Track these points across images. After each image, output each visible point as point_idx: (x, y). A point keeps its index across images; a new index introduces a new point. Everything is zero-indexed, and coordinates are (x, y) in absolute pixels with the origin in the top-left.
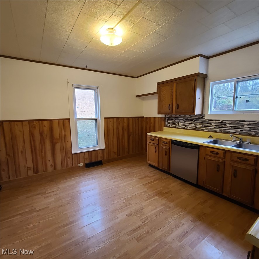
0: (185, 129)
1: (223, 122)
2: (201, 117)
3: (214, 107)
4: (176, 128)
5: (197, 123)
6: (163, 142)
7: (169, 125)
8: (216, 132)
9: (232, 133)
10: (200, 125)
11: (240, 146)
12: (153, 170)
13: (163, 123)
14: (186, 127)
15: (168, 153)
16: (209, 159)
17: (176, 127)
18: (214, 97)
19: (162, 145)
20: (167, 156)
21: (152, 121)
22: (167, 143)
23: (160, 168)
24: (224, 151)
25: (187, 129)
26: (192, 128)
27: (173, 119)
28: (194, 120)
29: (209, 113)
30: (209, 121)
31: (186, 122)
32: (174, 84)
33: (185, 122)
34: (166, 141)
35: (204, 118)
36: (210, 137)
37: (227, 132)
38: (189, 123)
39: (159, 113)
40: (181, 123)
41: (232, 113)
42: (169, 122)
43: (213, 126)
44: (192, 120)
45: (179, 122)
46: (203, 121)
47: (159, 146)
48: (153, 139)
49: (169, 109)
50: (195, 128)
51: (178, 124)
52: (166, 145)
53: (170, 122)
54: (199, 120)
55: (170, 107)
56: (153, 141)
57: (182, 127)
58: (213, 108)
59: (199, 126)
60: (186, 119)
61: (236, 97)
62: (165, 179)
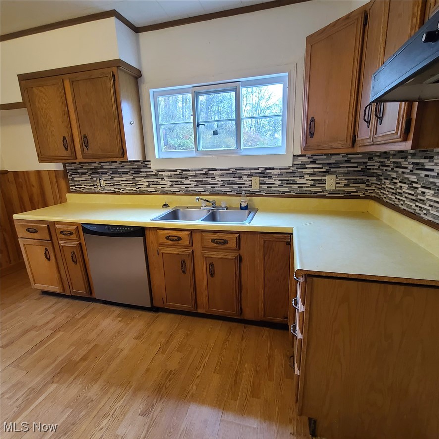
0: (115, 193)
1: (182, 174)
2: (144, 165)
3: (165, 145)
4: (95, 193)
5: (137, 179)
6: (62, 233)
7: (80, 188)
8: (174, 193)
9: (199, 193)
10: (143, 182)
11: (212, 217)
12: (51, 303)
13: (63, 183)
14: (117, 190)
15: (80, 257)
16: (166, 252)
17: (96, 190)
18: (160, 122)
19: (62, 239)
20: (78, 264)
21: (33, 180)
22: (71, 234)
23: (68, 294)
24: (189, 232)
25: (119, 193)
26: (129, 190)
27: (85, 173)
28: (130, 174)
29: (157, 157)
30: (158, 174)
31: (115, 179)
32: (65, 82)
33: (112, 179)
34: (69, 228)
35: (148, 166)
36: (164, 205)
37: (191, 192)
38: (122, 181)
39: (42, 158)
40: (104, 181)
41: (194, 154)
42: (76, 181)
43: (167, 182)
44: (126, 173)
45: (100, 180)
46: (148, 173)
47: (52, 243)
48: (32, 228)
49: (66, 149)
50: (134, 189)
51: (98, 185)
52: (72, 237)
53: (79, 181)
54: (141, 172)
55: (68, 143)
56: (35, 234)
57: (108, 190)
58: (163, 147)
59: (143, 185)
60: (114, 170)
61: (198, 125)
62: (84, 317)
